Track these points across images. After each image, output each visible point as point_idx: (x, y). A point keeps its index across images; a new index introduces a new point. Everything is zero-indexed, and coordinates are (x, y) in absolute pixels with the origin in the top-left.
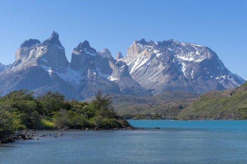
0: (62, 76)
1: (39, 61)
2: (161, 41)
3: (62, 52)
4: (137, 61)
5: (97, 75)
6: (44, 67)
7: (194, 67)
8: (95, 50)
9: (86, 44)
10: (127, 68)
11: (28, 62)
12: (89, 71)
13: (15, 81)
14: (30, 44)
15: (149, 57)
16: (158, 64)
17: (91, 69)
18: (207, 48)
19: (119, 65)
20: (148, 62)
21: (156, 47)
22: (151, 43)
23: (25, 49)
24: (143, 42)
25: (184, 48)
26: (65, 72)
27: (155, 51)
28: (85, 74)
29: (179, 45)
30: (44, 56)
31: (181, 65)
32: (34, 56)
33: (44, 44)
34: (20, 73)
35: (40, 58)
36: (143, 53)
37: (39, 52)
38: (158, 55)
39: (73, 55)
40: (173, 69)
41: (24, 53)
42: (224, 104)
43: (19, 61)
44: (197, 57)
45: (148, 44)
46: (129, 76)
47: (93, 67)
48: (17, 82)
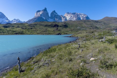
2: (73, 13)
3: (48, 14)
4: (68, 18)
5: (58, 20)
6: (42, 17)
7: (84, 18)
8: (57, 13)
10: (66, 18)
11: (38, 16)
12: (56, 19)
13: (33, 21)
14: (39, 11)
15: (70, 17)
16: (73, 18)
17: (56, 18)
18: (85, 14)
19: (64, 17)
20: (70, 18)
23: (37, 13)
24: (68, 13)
26: (49, 19)
27: (72, 15)
31: (80, 18)
32: (39, 14)
33: (42, 11)
35: (41, 14)
36: (68, 16)
37: (41, 13)
38: (73, 16)
39: (51, 14)
45: (70, 13)
46: (67, 20)
47: (57, 18)
48: (34, 21)
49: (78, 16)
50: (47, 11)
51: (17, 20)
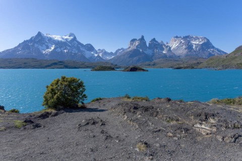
0: (145, 52)
1: (137, 47)
2: (184, 36)
3: (145, 43)
4: (174, 45)
5: (158, 51)
6: (139, 49)
7: (198, 46)
8: (157, 42)
9: (154, 39)
10: (170, 48)
11: (133, 47)
13: (129, 54)
14: (134, 40)
15: (179, 43)
16: (183, 46)
18: (205, 38)
19: (167, 47)
20: (178, 45)
21: (182, 39)
22: (180, 37)
23: (132, 42)
24: (177, 37)
25: (194, 38)
26: (146, 50)
28: (154, 51)
29: (192, 37)
30: (139, 45)
31: (193, 46)
32: (135, 45)
33: (139, 40)
34: (131, 51)
35: (137, 45)
36: (177, 41)
37: (137, 43)
38: (183, 42)
40: (190, 47)
41: (131, 44)
42: (223, 61)
43: (130, 47)
44: (200, 42)
45: (179, 38)
46: (171, 51)
47: (157, 48)
49: (189, 43)
50: (144, 40)
51: (102, 51)
